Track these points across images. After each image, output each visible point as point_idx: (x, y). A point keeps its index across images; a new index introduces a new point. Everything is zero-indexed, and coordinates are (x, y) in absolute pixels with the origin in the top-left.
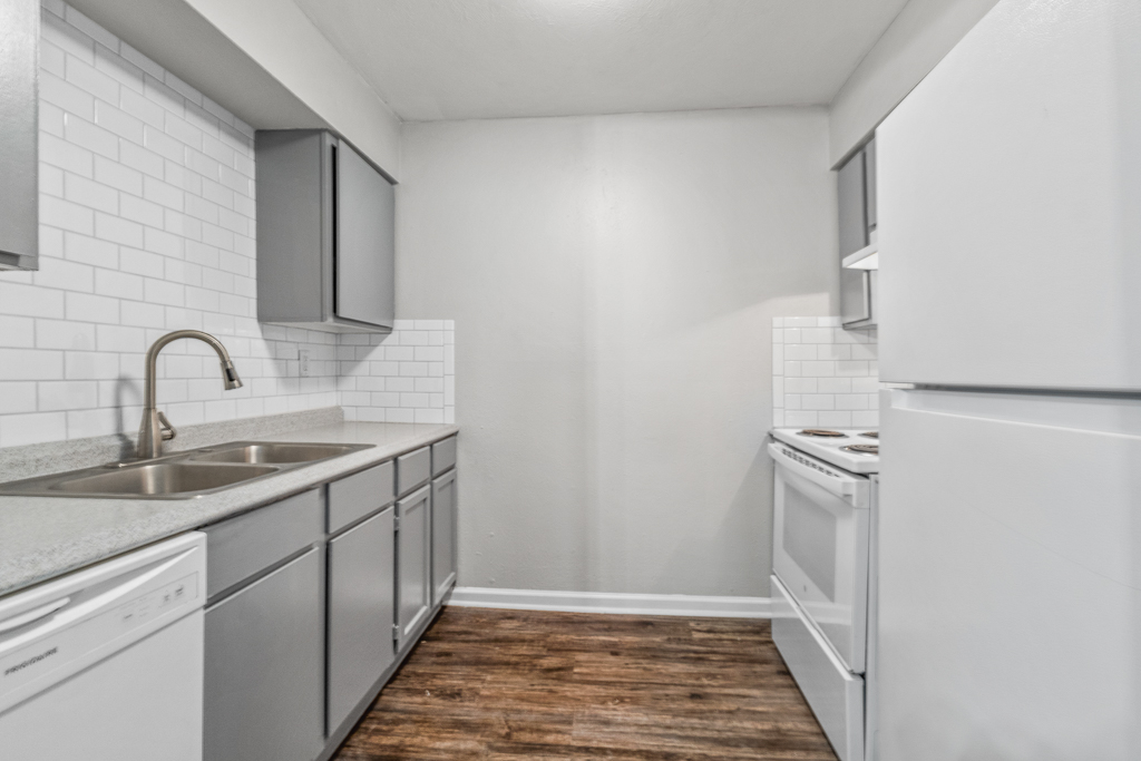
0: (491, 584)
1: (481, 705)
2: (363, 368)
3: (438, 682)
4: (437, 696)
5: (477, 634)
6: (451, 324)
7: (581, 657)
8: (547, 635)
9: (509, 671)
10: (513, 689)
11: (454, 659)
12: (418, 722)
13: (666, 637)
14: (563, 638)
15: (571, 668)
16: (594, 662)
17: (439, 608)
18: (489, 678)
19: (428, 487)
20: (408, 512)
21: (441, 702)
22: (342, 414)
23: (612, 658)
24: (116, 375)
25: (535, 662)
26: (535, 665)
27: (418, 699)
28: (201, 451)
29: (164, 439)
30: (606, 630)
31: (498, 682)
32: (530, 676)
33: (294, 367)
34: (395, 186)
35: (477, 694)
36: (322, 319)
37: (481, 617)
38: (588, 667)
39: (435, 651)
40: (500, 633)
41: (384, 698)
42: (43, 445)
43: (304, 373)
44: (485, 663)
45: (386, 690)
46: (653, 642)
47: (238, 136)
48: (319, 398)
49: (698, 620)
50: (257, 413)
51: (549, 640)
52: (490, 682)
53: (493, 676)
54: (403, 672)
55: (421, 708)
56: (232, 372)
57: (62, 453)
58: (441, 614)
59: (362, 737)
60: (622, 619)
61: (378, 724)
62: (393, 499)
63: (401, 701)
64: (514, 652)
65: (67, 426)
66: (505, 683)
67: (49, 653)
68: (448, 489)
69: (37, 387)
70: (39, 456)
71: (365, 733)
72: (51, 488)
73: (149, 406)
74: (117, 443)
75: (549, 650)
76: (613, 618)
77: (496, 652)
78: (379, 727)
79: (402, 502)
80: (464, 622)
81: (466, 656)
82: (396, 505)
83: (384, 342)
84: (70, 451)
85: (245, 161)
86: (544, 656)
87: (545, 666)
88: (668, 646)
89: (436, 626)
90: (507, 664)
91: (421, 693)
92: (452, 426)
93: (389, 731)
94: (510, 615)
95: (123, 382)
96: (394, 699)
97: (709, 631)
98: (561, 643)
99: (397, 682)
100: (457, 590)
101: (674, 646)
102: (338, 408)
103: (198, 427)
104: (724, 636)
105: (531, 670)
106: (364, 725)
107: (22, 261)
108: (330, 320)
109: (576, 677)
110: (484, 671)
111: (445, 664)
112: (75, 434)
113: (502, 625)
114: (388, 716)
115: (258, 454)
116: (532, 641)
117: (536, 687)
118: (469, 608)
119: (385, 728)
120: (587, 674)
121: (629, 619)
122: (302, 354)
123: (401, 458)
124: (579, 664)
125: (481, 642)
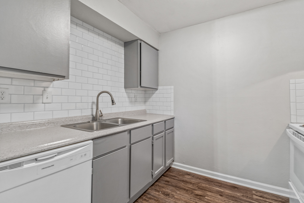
0: (184, 163)
1: (174, 200)
2: (151, 100)
3: (164, 190)
4: (163, 194)
5: (178, 178)
6: (173, 87)
7: (209, 193)
8: (199, 183)
9: (185, 192)
10: (185, 198)
11: (170, 184)
12: (156, 200)
13: (242, 194)
14: (204, 185)
15: (205, 196)
16: (213, 196)
17: (169, 167)
18: (178, 192)
19: (164, 133)
20: (156, 139)
21: (163, 196)
22: (146, 111)
23: (220, 197)
24: (92, 102)
25: (193, 191)
26: (193, 192)
27: (157, 193)
28: (109, 119)
29: (100, 116)
30: (219, 186)
31: (181, 195)
32: (191, 196)
33: (133, 99)
34: (158, 51)
35: (174, 197)
36: (137, 87)
37: (180, 172)
38: (210, 198)
39: (165, 180)
40: (185, 179)
41: (149, 190)
42: (77, 116)
43: (136, 101)
44: (178, 187)
45: (150, 188)
46: (237, 195)
47: (120, 44)
48: (140, 107)
49: (257, 191)
50: (124, 111)
51: (199, 185)
52: (178, 194)
53: (180, 192)
54: (155, 184)
55: (157, 196)
56: (113, 101)
57: (80, 119)
58: (169, 169)
59: (141, 200)
60: (226, 184)
61: (146, 197)
62: (152, 136)
63: (153, 193)
64: (187, 186)
65: (82, 113)
66: (183, 195)
67: (52, 166)
68: (171, 133)
69: (76, 104)
70: (75, 119)
71: (142, 199)
72: (74, 127)
73: (97, 109)
74: (91, 117)
75: (198, 188)
76: (223, 183)
77: (182, 185)
78: (146, 198)
79: (154, 137)
80: (175, 173)
81: (173, 184)
82: (153, 138)
83: (156, 93)
84: (82, 118)
85: (121, 50)
86: (196, 190)
87: (196, 193)
88: (242, 198)
89: (167, 172)
90: (185, 189)
91: (159, 192)
92: (173, 116)
93: (148, 200)
94: (188, 174)
95: (93, 103)
96: (151, 191)
97: (261, 197)
98: (203, 187)
99: (153, 186)
100: (174, 163)
101: (245, 199)
102: (145, 110)
103: (109, 114)
104: (267, 200)
105: (191, 194)
106: (142, 197)
107: (66, 77)
108: (139, 87)
109: (206, 200)
110: (177, 189)
111: (167, 185)
112: (83, 115)
113: (186, 177)
114: (149, 196)
115: (121, 121)
116: (194, 184)
117: (192, 200)
118: (177, 169)
119: (147, 199)
120: (210, 200)
121: (228, 184)
122: (136, 96)
123: (154, 124)
124: (208, 195)
125: (179, 180)
